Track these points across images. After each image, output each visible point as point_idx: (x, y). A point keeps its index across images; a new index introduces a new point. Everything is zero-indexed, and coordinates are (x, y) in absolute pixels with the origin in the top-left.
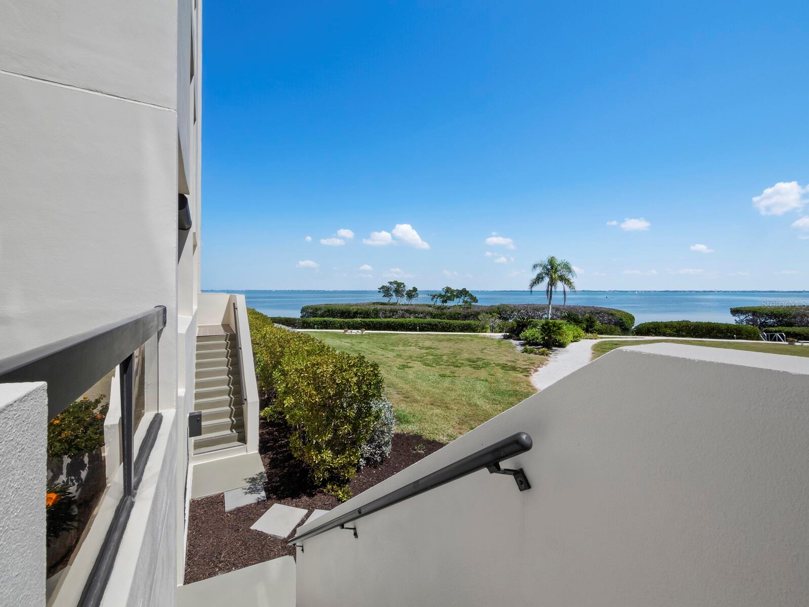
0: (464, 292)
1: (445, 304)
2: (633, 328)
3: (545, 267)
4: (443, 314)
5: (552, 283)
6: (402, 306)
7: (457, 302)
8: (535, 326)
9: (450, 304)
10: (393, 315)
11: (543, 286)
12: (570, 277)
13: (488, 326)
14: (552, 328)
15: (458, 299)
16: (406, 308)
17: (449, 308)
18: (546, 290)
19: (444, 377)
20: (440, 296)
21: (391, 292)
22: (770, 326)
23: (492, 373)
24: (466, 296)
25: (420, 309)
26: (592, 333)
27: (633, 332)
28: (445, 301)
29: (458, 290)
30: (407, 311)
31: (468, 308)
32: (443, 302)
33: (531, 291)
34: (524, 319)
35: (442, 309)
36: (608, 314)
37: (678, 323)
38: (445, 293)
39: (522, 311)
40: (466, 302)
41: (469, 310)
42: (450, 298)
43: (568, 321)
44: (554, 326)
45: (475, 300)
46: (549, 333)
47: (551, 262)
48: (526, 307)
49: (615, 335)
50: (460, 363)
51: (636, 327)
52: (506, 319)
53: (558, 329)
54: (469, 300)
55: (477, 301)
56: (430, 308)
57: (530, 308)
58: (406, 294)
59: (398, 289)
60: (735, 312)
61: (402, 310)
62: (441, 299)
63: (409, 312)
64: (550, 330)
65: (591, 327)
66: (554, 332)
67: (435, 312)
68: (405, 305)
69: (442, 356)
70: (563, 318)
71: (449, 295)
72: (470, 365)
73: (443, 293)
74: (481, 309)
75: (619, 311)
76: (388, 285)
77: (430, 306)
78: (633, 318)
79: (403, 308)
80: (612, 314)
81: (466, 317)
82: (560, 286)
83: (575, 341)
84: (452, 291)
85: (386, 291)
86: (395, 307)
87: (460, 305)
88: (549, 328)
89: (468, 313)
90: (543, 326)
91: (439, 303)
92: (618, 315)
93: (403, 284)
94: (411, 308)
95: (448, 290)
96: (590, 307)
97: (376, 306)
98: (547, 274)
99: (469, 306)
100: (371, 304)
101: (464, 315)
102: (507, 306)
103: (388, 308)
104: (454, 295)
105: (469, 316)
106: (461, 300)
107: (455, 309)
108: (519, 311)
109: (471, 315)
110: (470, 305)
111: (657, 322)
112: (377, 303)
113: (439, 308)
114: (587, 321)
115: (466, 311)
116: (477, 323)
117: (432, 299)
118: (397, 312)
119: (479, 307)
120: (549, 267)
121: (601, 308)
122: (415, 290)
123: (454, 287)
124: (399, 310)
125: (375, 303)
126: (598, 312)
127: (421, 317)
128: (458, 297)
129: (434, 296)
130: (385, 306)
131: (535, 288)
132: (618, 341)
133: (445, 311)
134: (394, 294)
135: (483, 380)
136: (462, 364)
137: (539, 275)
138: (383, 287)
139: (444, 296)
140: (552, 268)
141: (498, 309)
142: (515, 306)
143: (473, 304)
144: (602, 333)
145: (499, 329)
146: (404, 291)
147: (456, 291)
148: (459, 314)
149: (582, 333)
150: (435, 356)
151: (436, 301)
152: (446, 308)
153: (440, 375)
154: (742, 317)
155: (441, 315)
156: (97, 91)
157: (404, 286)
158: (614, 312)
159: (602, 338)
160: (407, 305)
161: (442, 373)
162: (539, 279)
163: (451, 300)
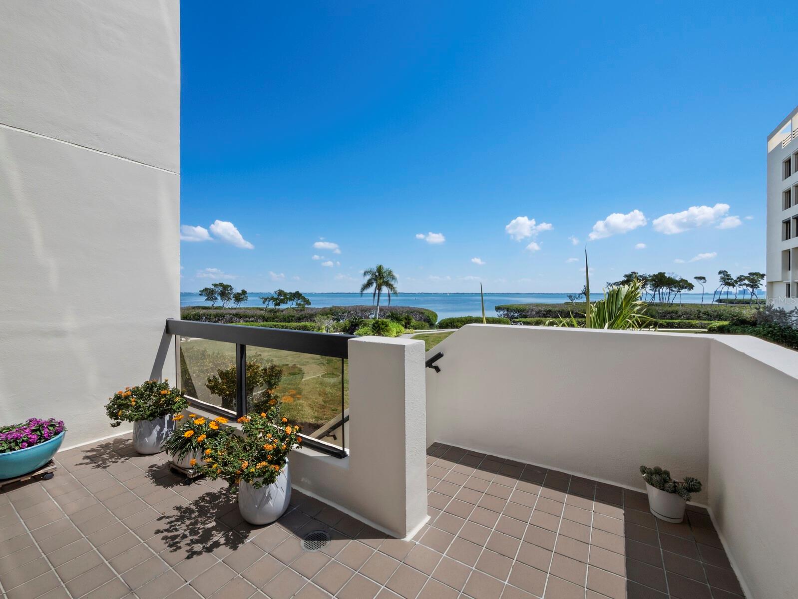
0: (297, 295)
1: (277, 307)
2: (437, 323)
3: (374, 274)
4: (277, 317)
5: (379, 288)
6: (229, 311)
7: (291, 305)
8: (365, 325)
9: (283, 306)
10: (219, 320)
11: (371, 290)
12: (392, 283)
13: (323, 327)
14: (381, 326)
15: (291, 302)
16: (234, 312)
17: (282, 311)
18: (373, 292)
19: (295, 375)
20: (273, 299)
21: (216, 296)
22: (516, 318)
23: (336, 367)
24: (299, 299)
25: (251, 313)
26: (409, 329)
27: (437, 327)
28: (279, 304)
29: (291, 293)
30: (236, 315)
31: (301, 310)
32: (276, 305)
33: (362, 293)
34: (356, 319)
35: (275, 312)
36: (419, 312)
37: (465, 318)
38: (278, 296)
39: (352, 312)
40: (299, 305)
41: (302, 313)
42: (283, 301)
43: (392, 320)
44: (383, 324)
45: (308, 303)
46: (379, 330)
47: (380, 269)
48: (355, 309)
49: (425, 329)
50: (305, 362)
51: (439, 323)
52: (338, 320)
53: (386, 327)
54: (302, 303)
55: (310, 304)
56: (262, 312)
57: (359, 309)
58: (233, 297)
59: (225, 291)
60: (498, 309)
61: (230, 314)
62: (274, 303)
63: (239, 316)
64: (380, 328)
65: (409, 324)
66: (382, 329)
67: (267, 315)
68: (232, 309)
69: (287, 356)
70: (388, 317)
71: (282, 298)
72: (314, 363)
73: (276, 296)
74: (314, 311)
75: (427, 310)
76: (212, 287)
77: (261, 309)
78: (437, 316)
79: (231, 312)
80: (422, 313)
81: (299, 319)
82: (385, 290)
83: (398, 336)
84: (285, 294)
85: (209, 293)
86: (222, 311)
87: (292, 308)
88: (378, 326)
89: (302, 315)
90: (374, 325)
91: (271, 306)
92: (426, 314)
93: (230, 286)
94: (241, 312)
95: (281, 293)
96: (406, 307)
97: (197, 311)
98: (376, 280)
99: (302, 309)
100: (189, 309)
101: (298, 317)
102: (339, 308)
103: (212, 312)
104: (287, 298)
105: (303, 319)
106: (294, 303)
107: (289, 311)
108: (349, 312)
109: (305, 317)
110: (304, 307)
111: (452, 318)
112: (199, 307)
113: (271, 311)
114: (406, 319)
115: (300, 314)
116: (313, 324)
117: (264, 302)
118: (224, 317)
119: (312, 309)
120: (377, 274)
121: (414, 308)
122: (244, 292)
123: (287, 291)
124: (226, 314)
125: (195, 307)
126: (412, 311)
127: (252, 321)
128: (291, 300)
129: (266, 299)
130: (209, 310)
131: (365, 292)
132: (427, 334)
133: (278, 314)
134: (219, 298)
135: (330, 374)
136: (308, 362)
137: (369, 280)
138: (206, 289)
139: (277, 299)
140: (379, 275)
141: (330, 310)
142: (345, 308)
143: (306, 306)
144: (416, 329)
145: (334, 329)
146: (231, 294)
147: (289, 294)
148: (293, 316)
149: (403, 329)
150: (279, 357)
151: (268, 304)
152: (278, 310)
153: (290, 373)
154: (501, 312)
155: (273, 319)
156: (125, 158)
157: (232, 289)
158: (423, 311)
159: (416, 332)
160: (235, 309)
161: (291, 372)
162: (369, 284)
163: (284, 303)
